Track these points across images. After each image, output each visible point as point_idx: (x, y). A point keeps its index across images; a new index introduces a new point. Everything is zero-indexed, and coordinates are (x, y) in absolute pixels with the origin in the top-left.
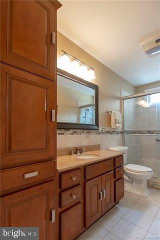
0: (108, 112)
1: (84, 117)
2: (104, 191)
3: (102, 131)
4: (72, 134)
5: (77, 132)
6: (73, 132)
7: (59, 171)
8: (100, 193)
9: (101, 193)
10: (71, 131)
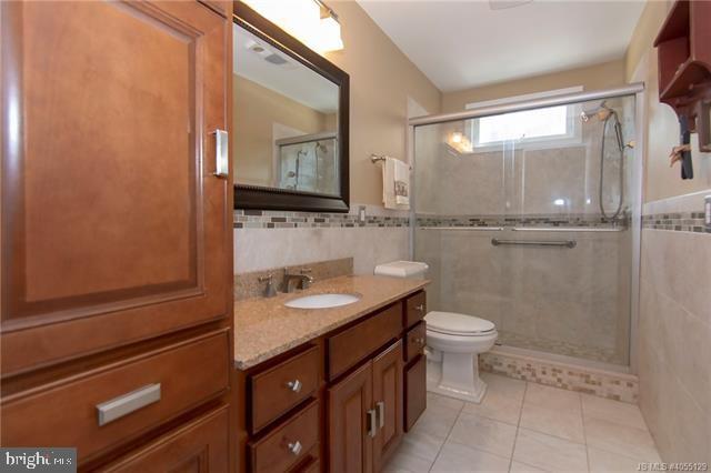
0: (374, 161)
1: (292, 175)
2: (381, 404)
3: (359, 217)
4: (270, 226)
5: (284, 220)
6: (273, 219)
7: (244, 367)
8: (369, 416)
9: (373, 413)
10: (267, 216)
